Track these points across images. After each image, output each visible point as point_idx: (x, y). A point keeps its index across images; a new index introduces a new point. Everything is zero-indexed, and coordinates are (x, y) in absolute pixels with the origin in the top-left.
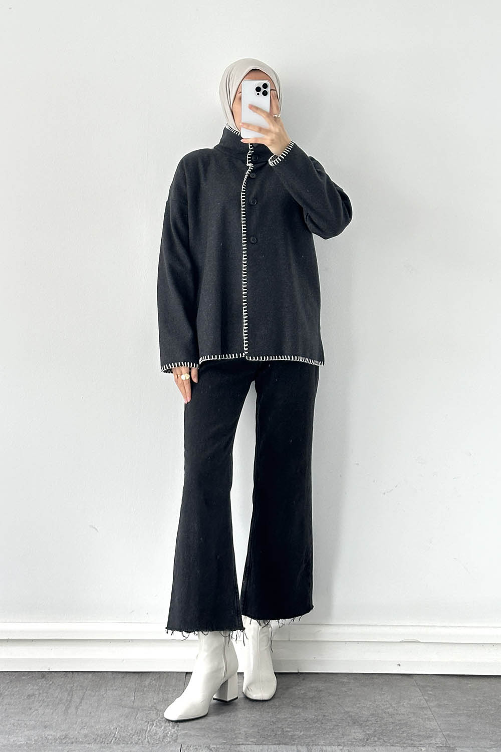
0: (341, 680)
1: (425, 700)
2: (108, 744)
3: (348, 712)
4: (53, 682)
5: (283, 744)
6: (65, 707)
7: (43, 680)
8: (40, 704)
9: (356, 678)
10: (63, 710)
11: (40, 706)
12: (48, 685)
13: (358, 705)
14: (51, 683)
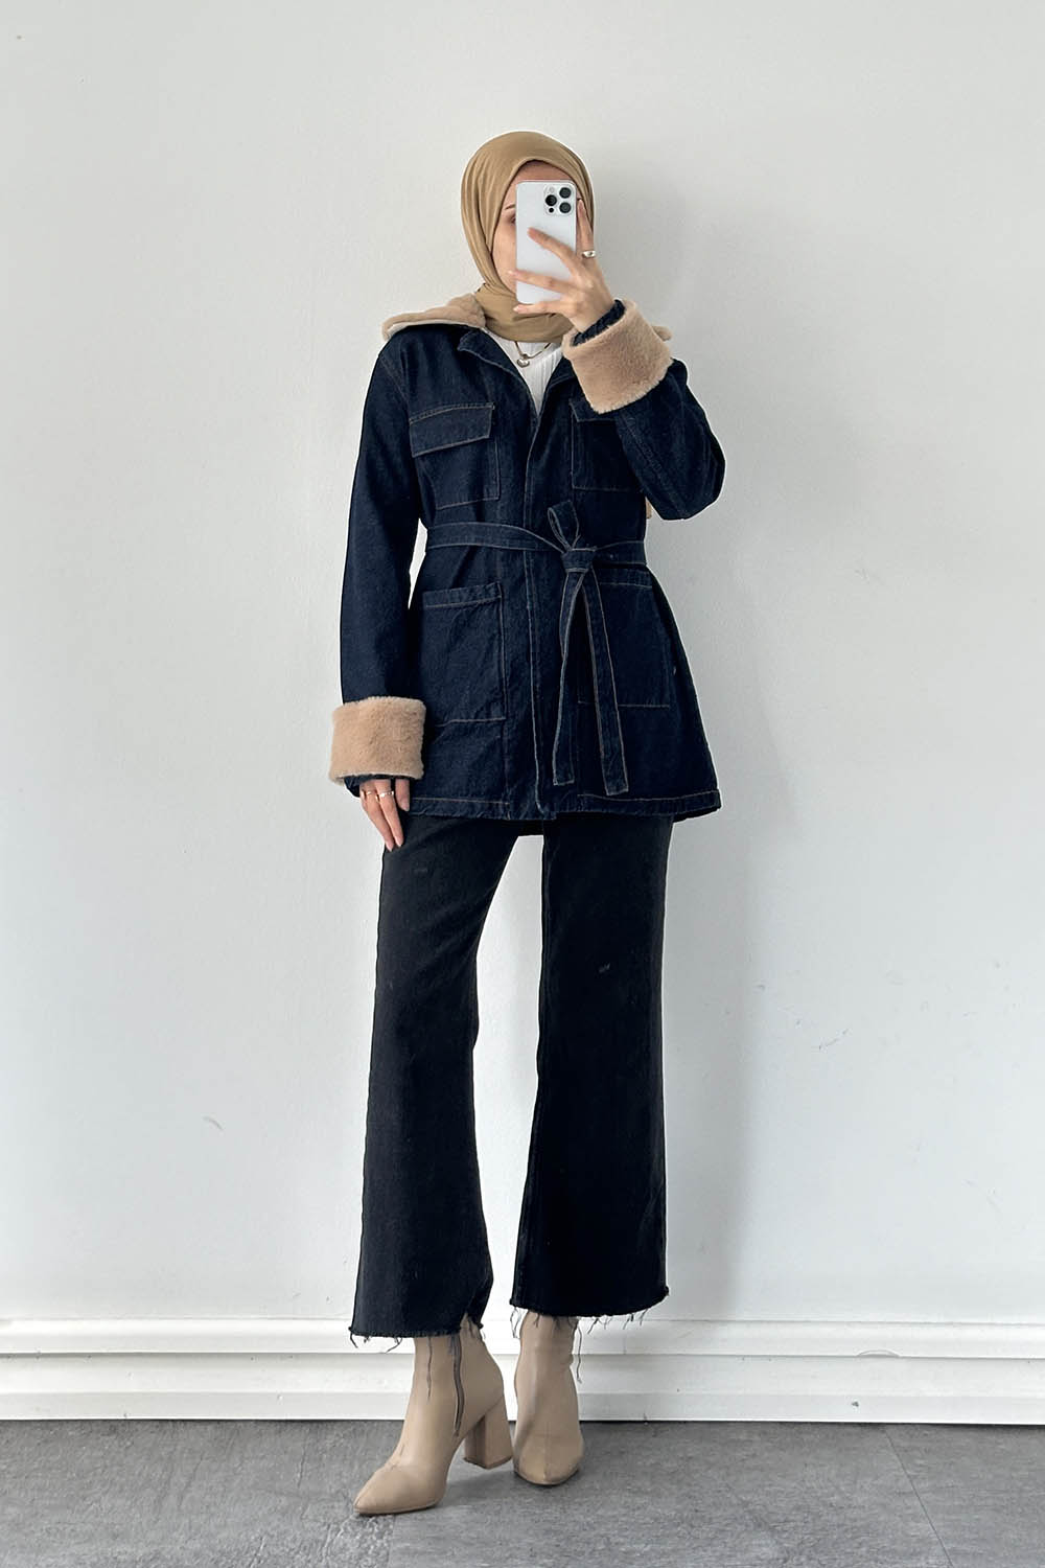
0: (734, 1436)
1: (909, 1476)
3: (745, 1504)
4: (133, 1443)
6: (156, 1495)
7: (113, 1437)
8: (105, 1489)
9: (765, 1433)
10: (152, 1499)
11: (105, 1493)
12: (122, 1450)
13: (767, 1489)
14: (129, 1443)
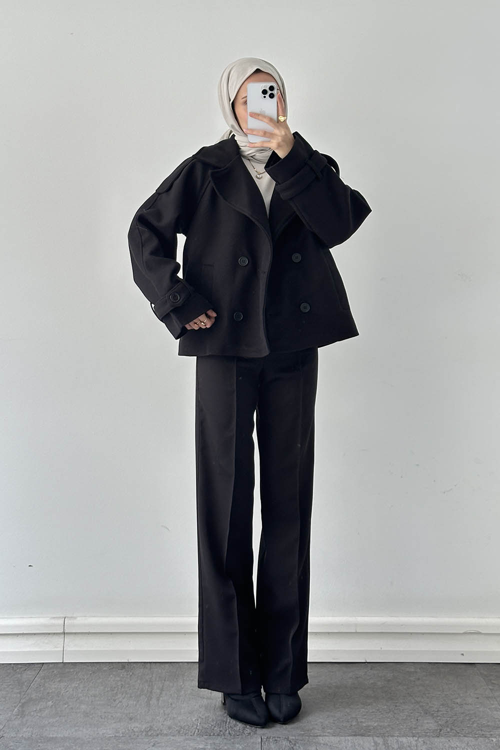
0: (408, 669)
1: (490, 689)
2: (191, 736)
3: (418, 703)
4: (133, 673)
5: (359, 735)
6: (147, 699)
7: (124, 671)
8: (123, 696)
9: (423, 668)
10: (145, 700)
11: (123, 698)
12: (129, 676)
13: (427, 695)
14: (131, 674)
